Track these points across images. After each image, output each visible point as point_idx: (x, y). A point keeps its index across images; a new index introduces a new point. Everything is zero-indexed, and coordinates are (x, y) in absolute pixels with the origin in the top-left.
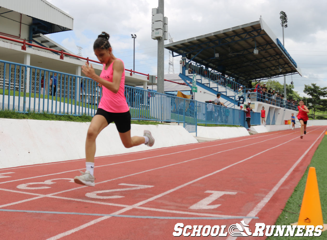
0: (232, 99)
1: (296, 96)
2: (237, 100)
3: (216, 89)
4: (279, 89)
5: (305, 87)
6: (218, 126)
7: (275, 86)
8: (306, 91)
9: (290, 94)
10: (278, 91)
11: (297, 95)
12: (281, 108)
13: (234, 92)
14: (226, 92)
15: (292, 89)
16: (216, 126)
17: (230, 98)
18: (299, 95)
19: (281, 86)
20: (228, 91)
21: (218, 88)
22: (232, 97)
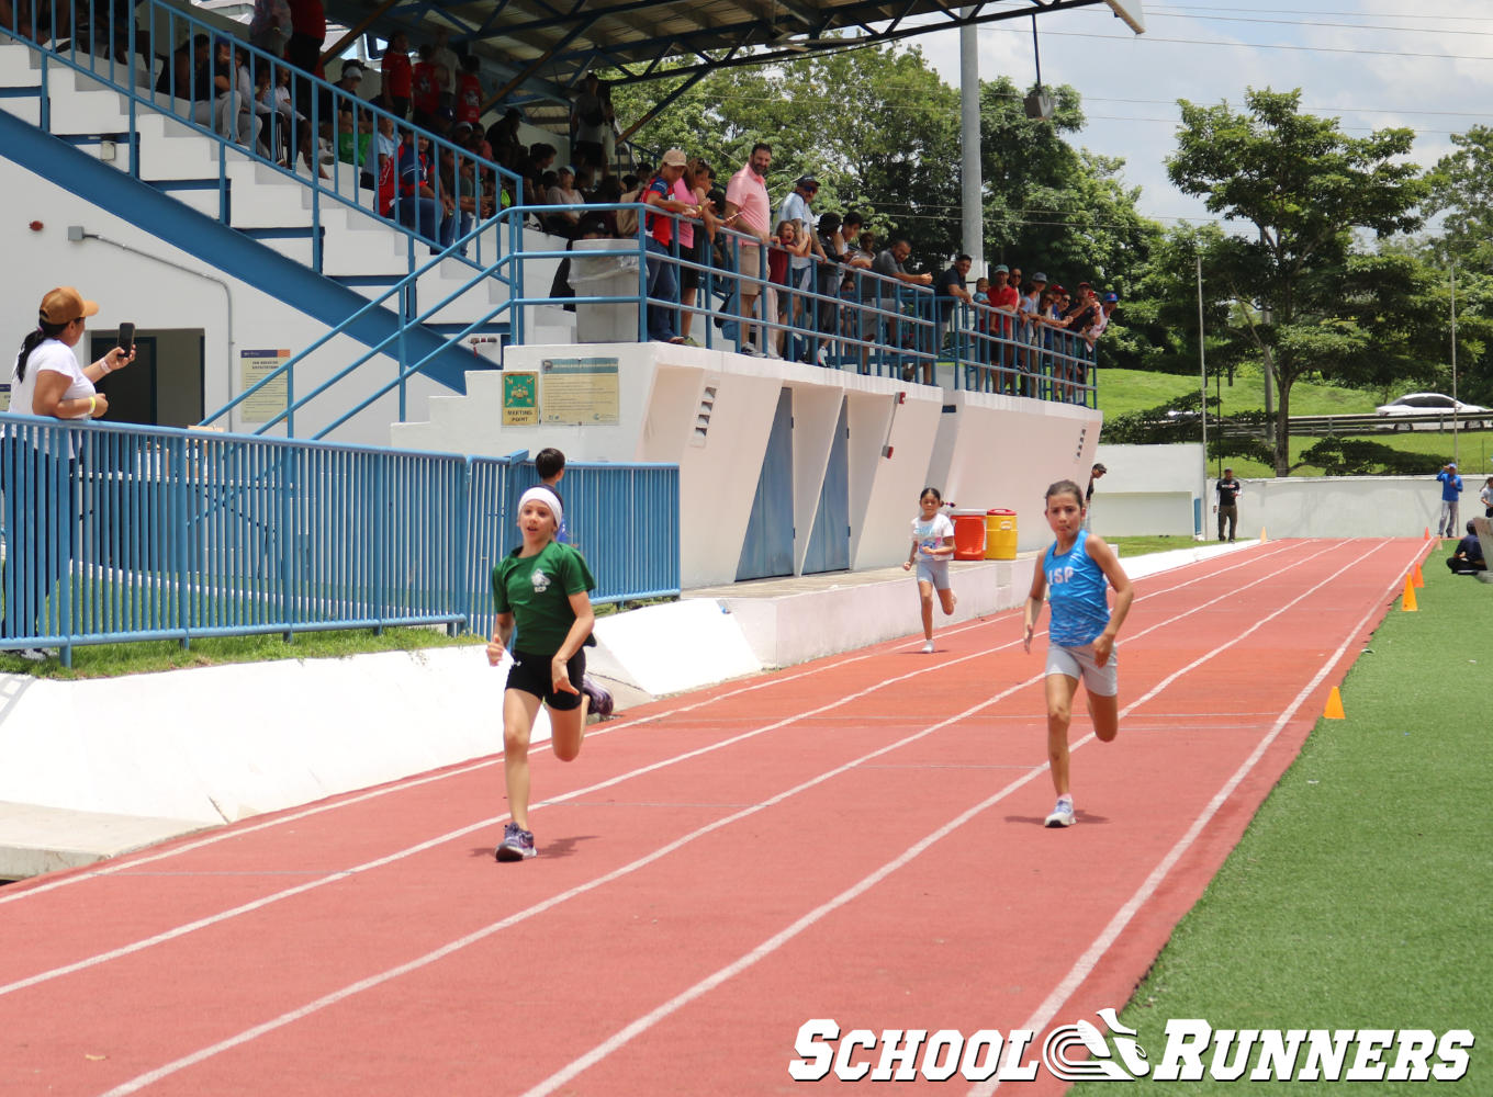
0: (379, 310)
1: (1100, 207)
2: (426, 321)
3: (206, 203)
4: (927, 132)
5: (1187, 128)
6: (202, 664)
7: (880, 104)
8: (1194, 171)
9: (1037, 193)
10: (908, 149)
11: (1111, 198)
12: (913, 390)
13: (404, 238)
14: (317, 233)
15: (1065, 136)
16: (178, 665)
17: (364, 301)
18: (1135, 195)
19: (943, 98)
20: (334, 218)
21: (228, 182)
22: (388, 289)
